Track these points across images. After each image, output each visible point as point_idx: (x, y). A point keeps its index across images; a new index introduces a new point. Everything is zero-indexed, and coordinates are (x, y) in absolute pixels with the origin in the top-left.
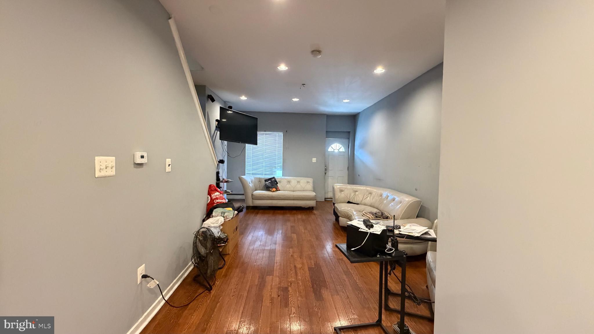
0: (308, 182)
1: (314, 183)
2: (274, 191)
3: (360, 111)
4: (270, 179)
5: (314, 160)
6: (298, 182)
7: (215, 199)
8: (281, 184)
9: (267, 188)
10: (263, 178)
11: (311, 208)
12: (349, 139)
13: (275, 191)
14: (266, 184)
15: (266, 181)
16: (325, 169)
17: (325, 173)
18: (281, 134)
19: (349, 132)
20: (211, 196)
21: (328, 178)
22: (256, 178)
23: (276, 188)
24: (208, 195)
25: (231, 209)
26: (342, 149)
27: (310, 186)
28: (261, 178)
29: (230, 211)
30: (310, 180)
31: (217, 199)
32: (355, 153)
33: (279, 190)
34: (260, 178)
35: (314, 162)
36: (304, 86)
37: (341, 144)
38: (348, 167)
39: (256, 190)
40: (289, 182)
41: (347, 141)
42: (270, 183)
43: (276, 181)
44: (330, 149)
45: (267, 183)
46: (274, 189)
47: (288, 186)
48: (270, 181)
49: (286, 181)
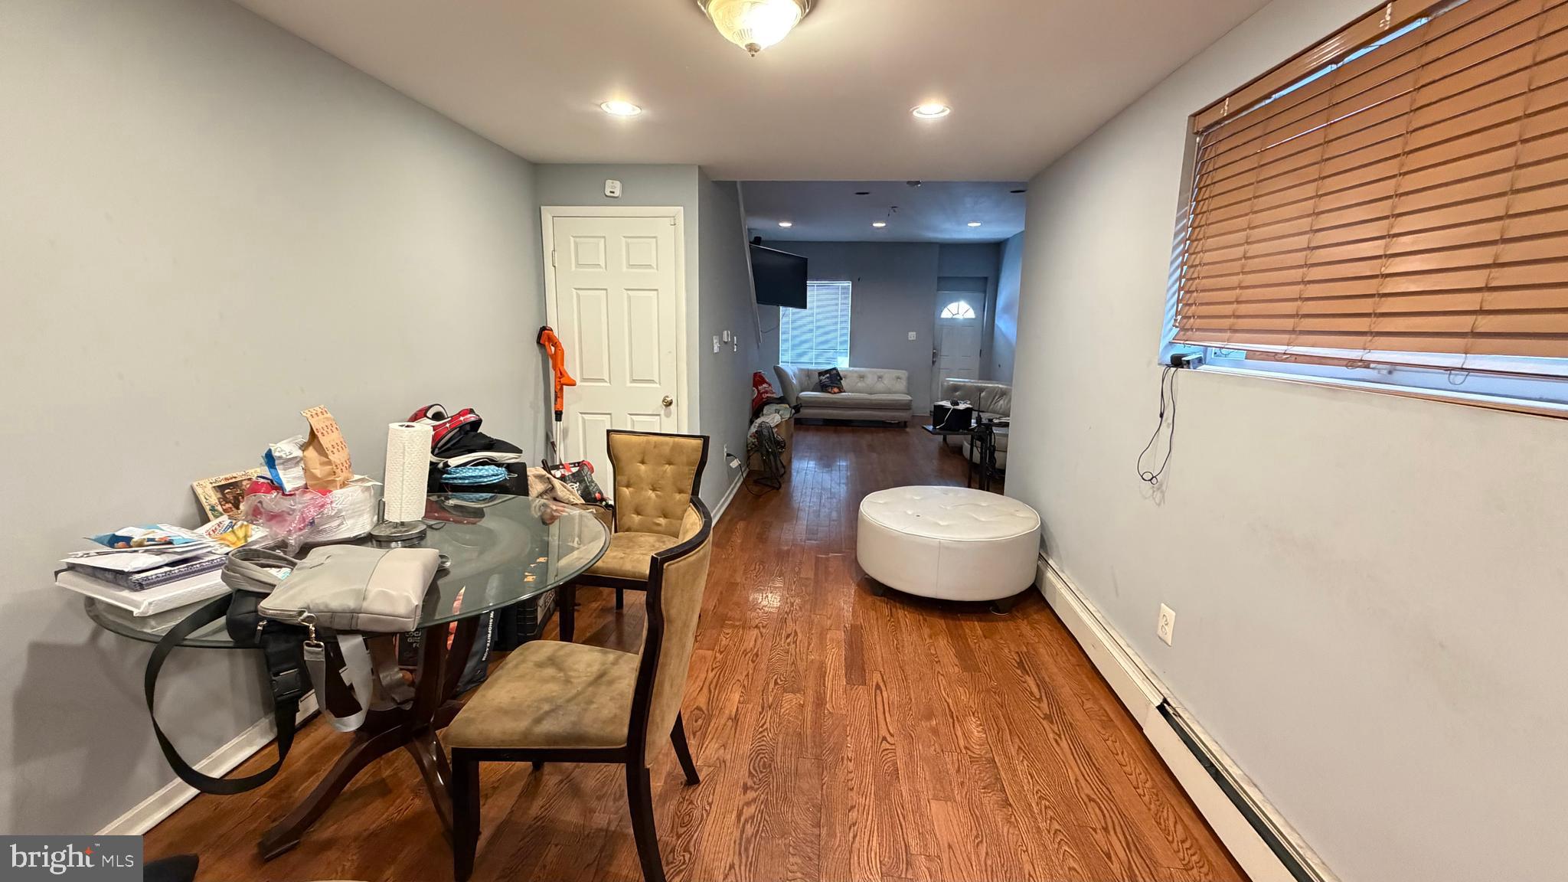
0: (898, 378)
1: (909, 379)
2: (835, 393)
3: (1008, 236)
4: (827, 372)
5: (912, 335)
6: (880, 377)
7: (764, 393)
8: (847, 380)
9: (823, 387)
10: (815, 370)
11: (903, 424)
12: (985, 292)
13: (838, 393)
14: (821, 381)
15: (821, 373)
16: (934, 353)
17: (934, 362)
18: (848, 284)
19: (986, 279)
20: (757, 388)
21: (939, 372)
22: (801, 370)
23: (838, 388)
24: (754, 386)
25: (787, 406)
26: (971, 314)
27: (902, 385)
28: (811, 370)
29: (786, 408)
30: (903, 374)
31: (766, 392)
32: (996, 322)
33: (844, 392)
34: (808, 370)
35: (912, 339)
36: (894, 211)
37: (970, 304)
38: (981, 351)
39: (802, 391)
40: (862, 377)
41: (981, 295)
42: (828, 378)
43: (838, 374)
44: (946, 314)
45: (822, 377)
46: (836, 390)
47: (859, 384)
48: (828, 375)
49: (855, 375)
